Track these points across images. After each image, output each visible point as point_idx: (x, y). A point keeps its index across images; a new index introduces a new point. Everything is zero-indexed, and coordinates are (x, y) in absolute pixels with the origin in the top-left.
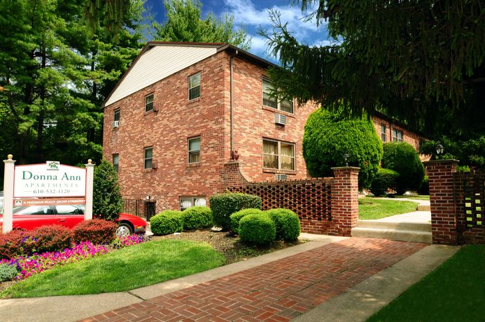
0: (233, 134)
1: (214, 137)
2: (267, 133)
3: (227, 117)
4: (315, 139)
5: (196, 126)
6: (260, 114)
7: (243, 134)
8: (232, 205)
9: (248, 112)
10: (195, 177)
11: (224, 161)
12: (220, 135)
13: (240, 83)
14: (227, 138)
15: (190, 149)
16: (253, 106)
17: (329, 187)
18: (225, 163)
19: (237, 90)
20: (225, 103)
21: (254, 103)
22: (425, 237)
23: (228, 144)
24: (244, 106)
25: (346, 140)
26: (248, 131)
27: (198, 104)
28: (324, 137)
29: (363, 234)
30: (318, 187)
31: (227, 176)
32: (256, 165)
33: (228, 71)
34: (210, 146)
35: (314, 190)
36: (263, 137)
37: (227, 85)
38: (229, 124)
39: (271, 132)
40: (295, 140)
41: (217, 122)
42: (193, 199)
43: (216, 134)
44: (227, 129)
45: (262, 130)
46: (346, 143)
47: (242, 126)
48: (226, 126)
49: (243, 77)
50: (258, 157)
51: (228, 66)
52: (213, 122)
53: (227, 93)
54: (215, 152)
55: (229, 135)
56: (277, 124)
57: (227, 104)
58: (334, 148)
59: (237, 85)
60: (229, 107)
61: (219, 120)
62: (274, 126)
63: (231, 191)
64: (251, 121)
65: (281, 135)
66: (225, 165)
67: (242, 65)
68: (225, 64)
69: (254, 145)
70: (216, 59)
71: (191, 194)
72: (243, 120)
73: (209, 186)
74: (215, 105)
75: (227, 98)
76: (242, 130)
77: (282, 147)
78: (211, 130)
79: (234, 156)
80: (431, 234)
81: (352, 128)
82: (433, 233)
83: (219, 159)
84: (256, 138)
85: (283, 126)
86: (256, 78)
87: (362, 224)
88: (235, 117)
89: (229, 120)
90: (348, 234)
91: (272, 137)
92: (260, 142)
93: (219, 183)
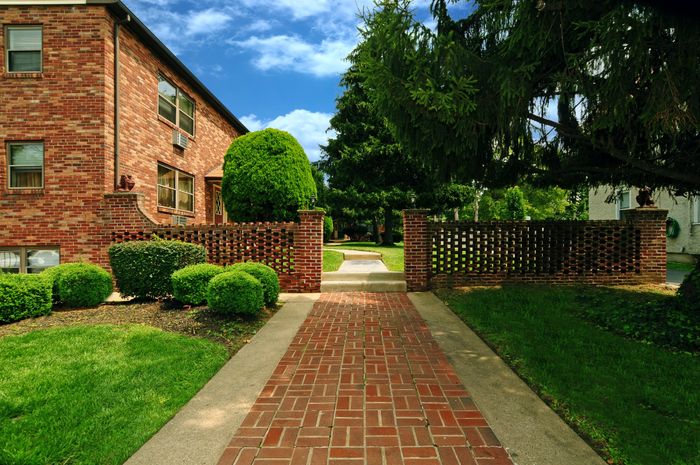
0: (119, 149)
1: (79, 148)
2: (163, 156)
3: (109, 119)
4: (246, 173)
5: (31, 123)
6: (155, 126)
7: (131, 151)
8: (166, 259)
9: (139, 119)
10: (27, 214)
11: (103, 189)
12: (95, 146)
13: (129, 70)
14: (109, 152)
15: (12, 163)
16: (146, 112)
17: (291, 234)
18: (106, 192)
19: (123, 80)
20: (106, 95)
21: (147, 108)
22: (400, 286)
23: (110, 163)
24: (134, 109)
25: (287, 178)
26: (139, 148)
27: (36, 83)
28: (260, 171)
29: (335, 288)
30: (276, 234)
31: (110, 214)
32: (150, 201)
33: (109, 43)
34: (69, 162)
35: (269, 238)
36: (159, 162)
37: (109, 67)
38: (112, 131)
39: (168, 156)
40: (195, 172)
41: (86, 124)
42: (23, 251)
43: (85, 143)
44: (110, 140)
45: (158, 151)
46: (288, 182)
47: (131, 139)
48: (108, 132)
49: (133, 63)
50: (152, 189)
51: (110, 35)
52: (79, 122)
53: (109, 80)
54: (82, 174)
55: (112, 149)
56: (176, 146)
57: (109, 98)
58: (273, 187)
59: (125, 72)
60: (113, 104)
61: (93, 122)
62: (172, 148)
63: (162, 236)
64: (143, 134)
65: (180, 162)
66: (106, 197)
67: (131, 42)
68: (105, 30)
69: (146, 170)
70: (83, 15)
71: (19, 242)
72: (132, 130)
73: (67, 228)
74: (82, 94)
75: (110, 88)
76: (131, 145)
77: (180, 179)
78: (71, 134)
79: (126, 183)
80: (405, 282)
81: (293, 166)
82: (407, 282)
83: (91, 185)
84: (149, 161)
85: (182, 149)
86: (152, 72)
87: (329, 277)
88: (121, 123)
89: (113, 125)
90: (317, 289)
91: (169, 162)
92: (154, 167)
93: (91, 225)
